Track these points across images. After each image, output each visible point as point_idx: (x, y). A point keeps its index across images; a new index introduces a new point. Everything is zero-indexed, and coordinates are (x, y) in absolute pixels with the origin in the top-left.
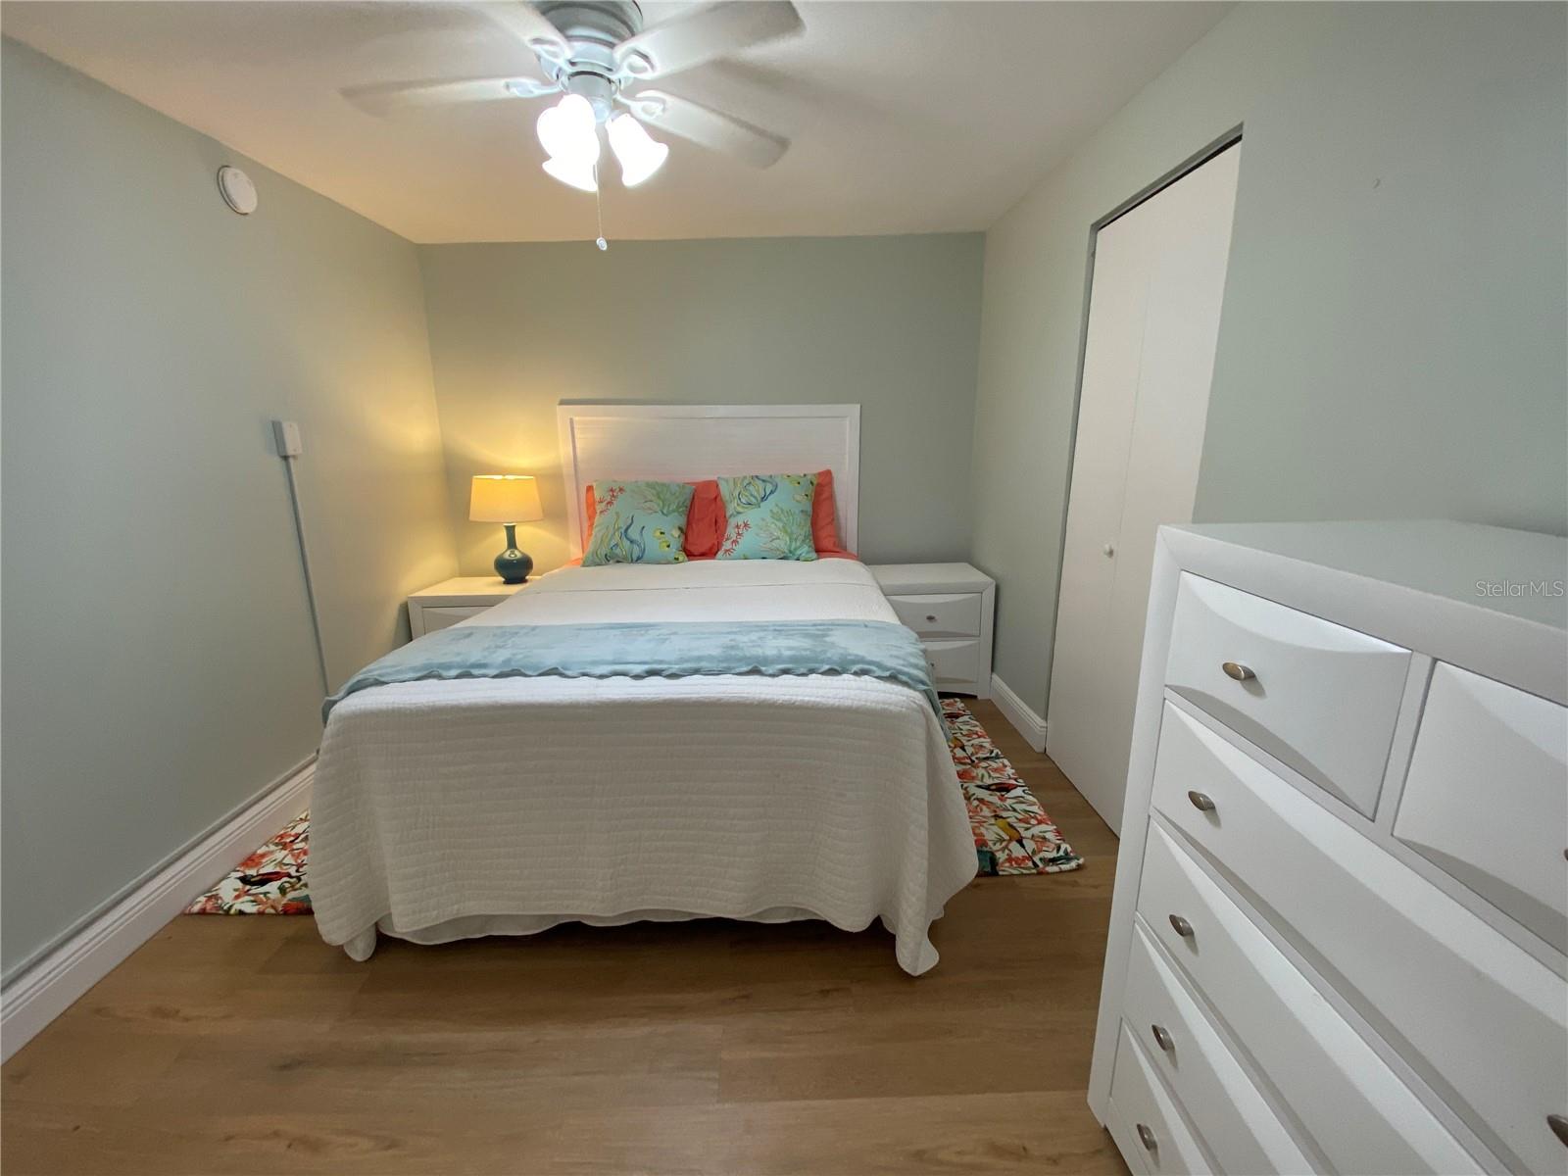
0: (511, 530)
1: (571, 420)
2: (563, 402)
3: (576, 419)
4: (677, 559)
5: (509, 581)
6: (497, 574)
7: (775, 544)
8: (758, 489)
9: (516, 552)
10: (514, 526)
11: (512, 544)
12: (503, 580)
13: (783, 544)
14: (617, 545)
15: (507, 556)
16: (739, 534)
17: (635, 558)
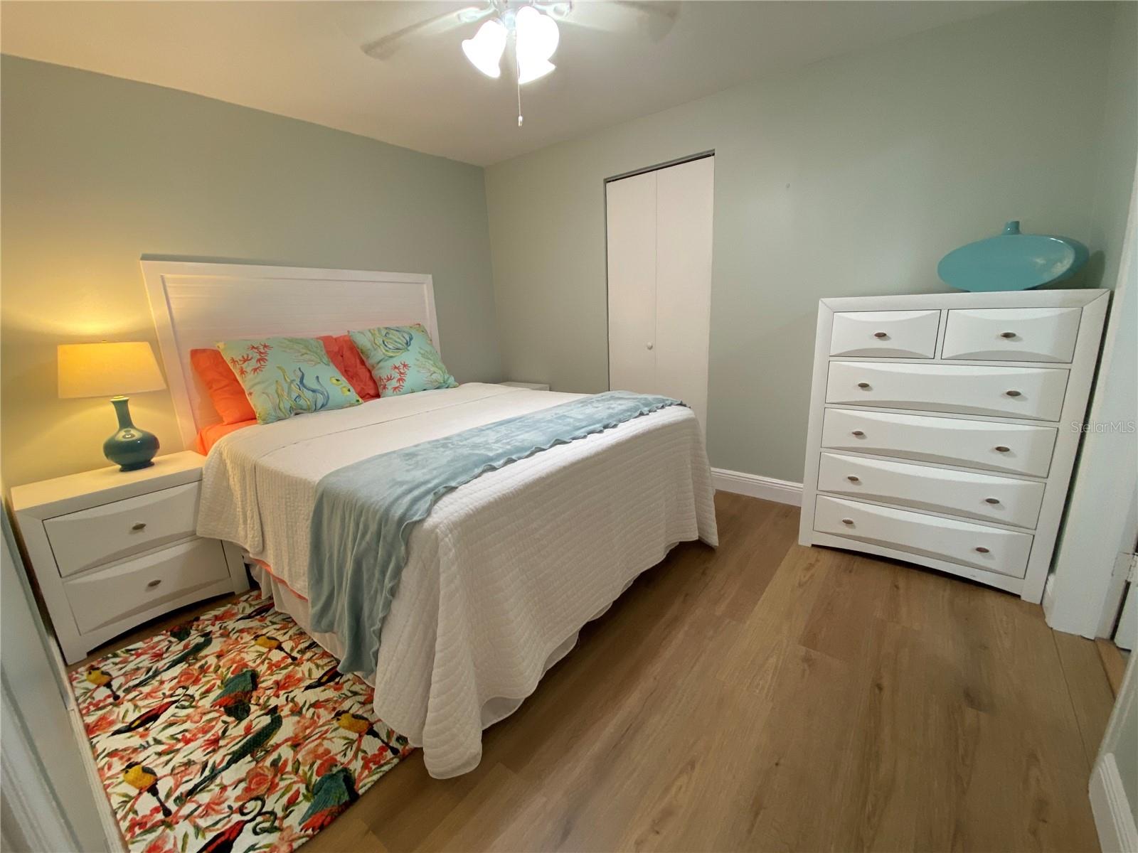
0: (122, 407)
1: (162, 278)
2: (145, 258)
3: (167, 276)
4: (358, 401)
5: (128, 468)
6: (112, 462)
7: (434, 376)
8: (399, 339)
9: (133, 432)
10: (126, 402)
11: (125, 421)
12: (119, 467)
13: (438, 376)
14: (299, 396)
15: (122, 436)
16: (401, 373)
17: (319, 405)
